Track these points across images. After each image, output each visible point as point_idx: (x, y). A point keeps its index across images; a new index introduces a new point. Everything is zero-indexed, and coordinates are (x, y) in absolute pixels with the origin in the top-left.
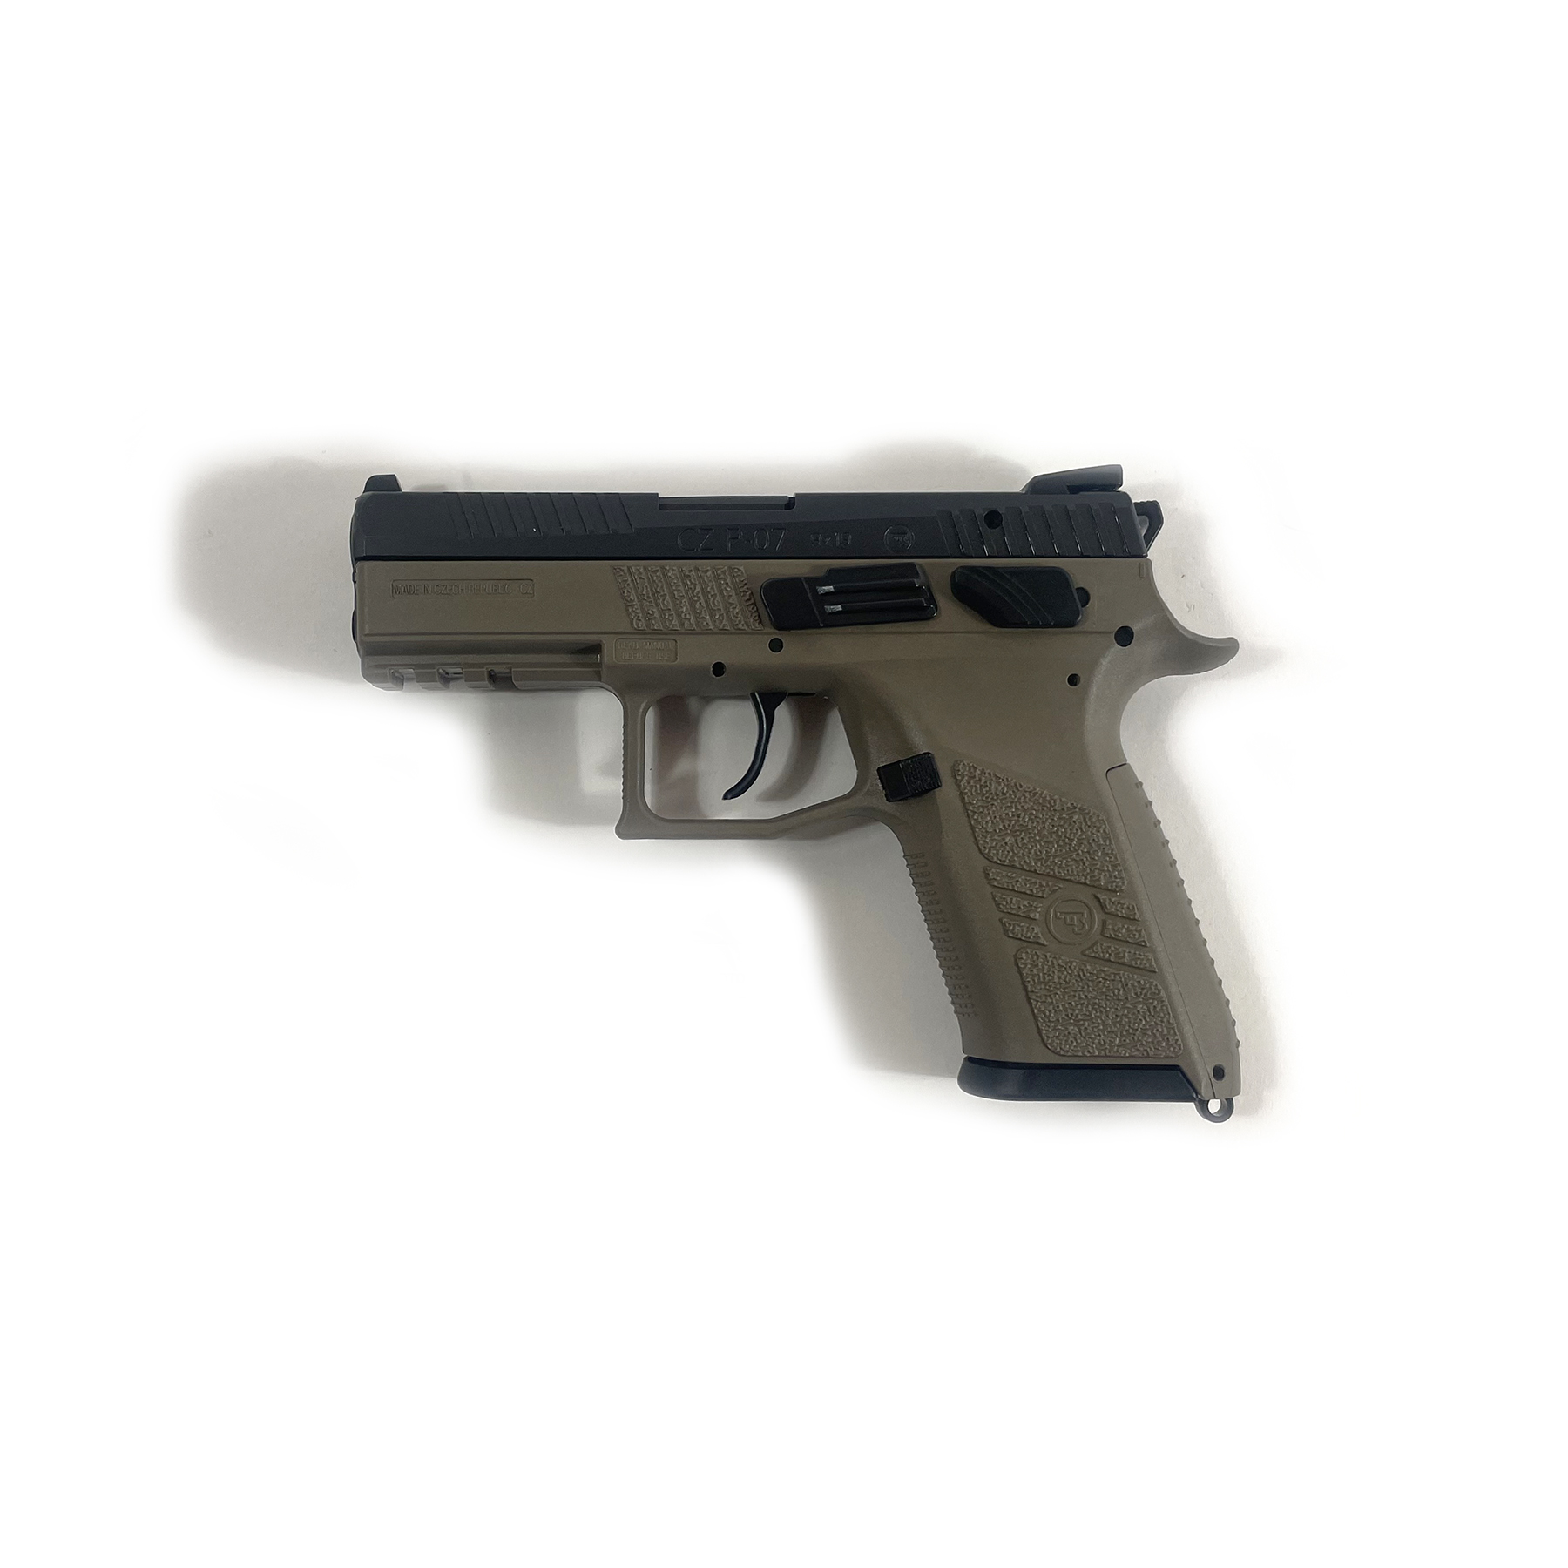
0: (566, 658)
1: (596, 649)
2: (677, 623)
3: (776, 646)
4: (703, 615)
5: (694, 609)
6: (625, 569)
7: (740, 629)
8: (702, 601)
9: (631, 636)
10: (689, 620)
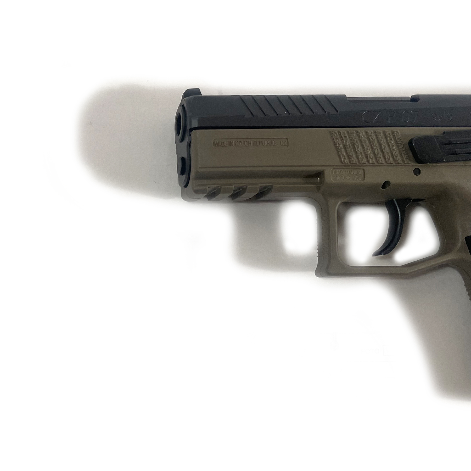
0: (300, 180)
1: (319, 174)
2: (365, 160)
3: (417, 172)
4: (379, 156)
5: (374, 153)
6: (337, 132)
7: (398, 163)
8: (378, 148)
9: (338, 167)
10: (372, 159)
